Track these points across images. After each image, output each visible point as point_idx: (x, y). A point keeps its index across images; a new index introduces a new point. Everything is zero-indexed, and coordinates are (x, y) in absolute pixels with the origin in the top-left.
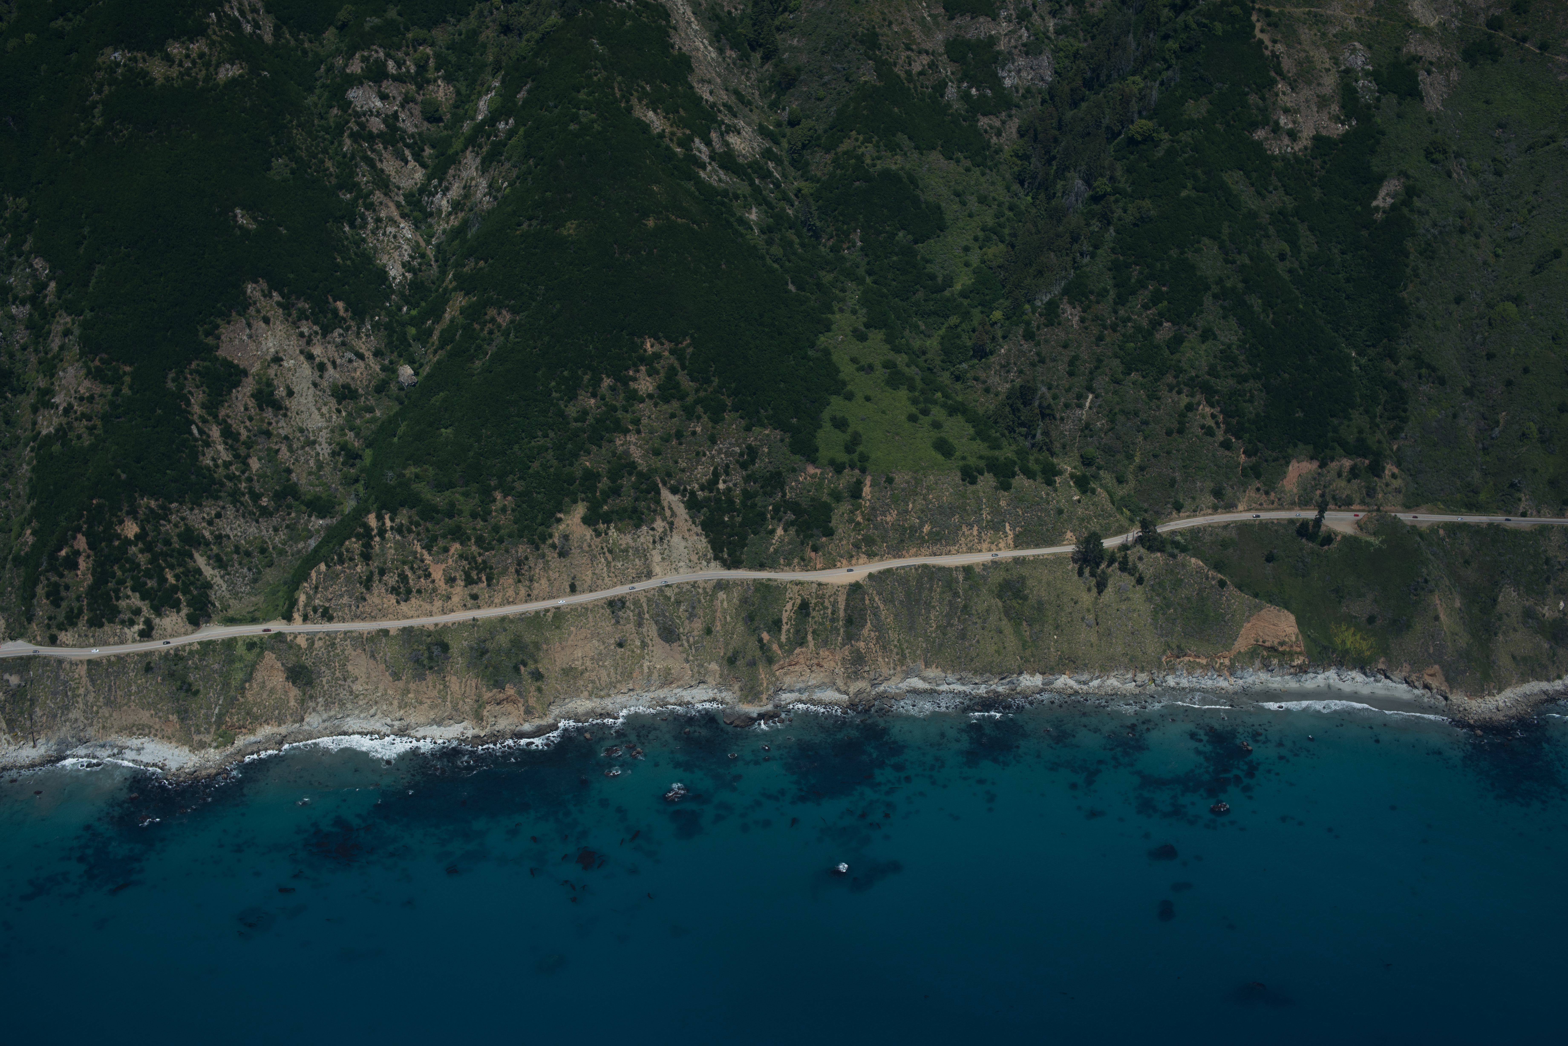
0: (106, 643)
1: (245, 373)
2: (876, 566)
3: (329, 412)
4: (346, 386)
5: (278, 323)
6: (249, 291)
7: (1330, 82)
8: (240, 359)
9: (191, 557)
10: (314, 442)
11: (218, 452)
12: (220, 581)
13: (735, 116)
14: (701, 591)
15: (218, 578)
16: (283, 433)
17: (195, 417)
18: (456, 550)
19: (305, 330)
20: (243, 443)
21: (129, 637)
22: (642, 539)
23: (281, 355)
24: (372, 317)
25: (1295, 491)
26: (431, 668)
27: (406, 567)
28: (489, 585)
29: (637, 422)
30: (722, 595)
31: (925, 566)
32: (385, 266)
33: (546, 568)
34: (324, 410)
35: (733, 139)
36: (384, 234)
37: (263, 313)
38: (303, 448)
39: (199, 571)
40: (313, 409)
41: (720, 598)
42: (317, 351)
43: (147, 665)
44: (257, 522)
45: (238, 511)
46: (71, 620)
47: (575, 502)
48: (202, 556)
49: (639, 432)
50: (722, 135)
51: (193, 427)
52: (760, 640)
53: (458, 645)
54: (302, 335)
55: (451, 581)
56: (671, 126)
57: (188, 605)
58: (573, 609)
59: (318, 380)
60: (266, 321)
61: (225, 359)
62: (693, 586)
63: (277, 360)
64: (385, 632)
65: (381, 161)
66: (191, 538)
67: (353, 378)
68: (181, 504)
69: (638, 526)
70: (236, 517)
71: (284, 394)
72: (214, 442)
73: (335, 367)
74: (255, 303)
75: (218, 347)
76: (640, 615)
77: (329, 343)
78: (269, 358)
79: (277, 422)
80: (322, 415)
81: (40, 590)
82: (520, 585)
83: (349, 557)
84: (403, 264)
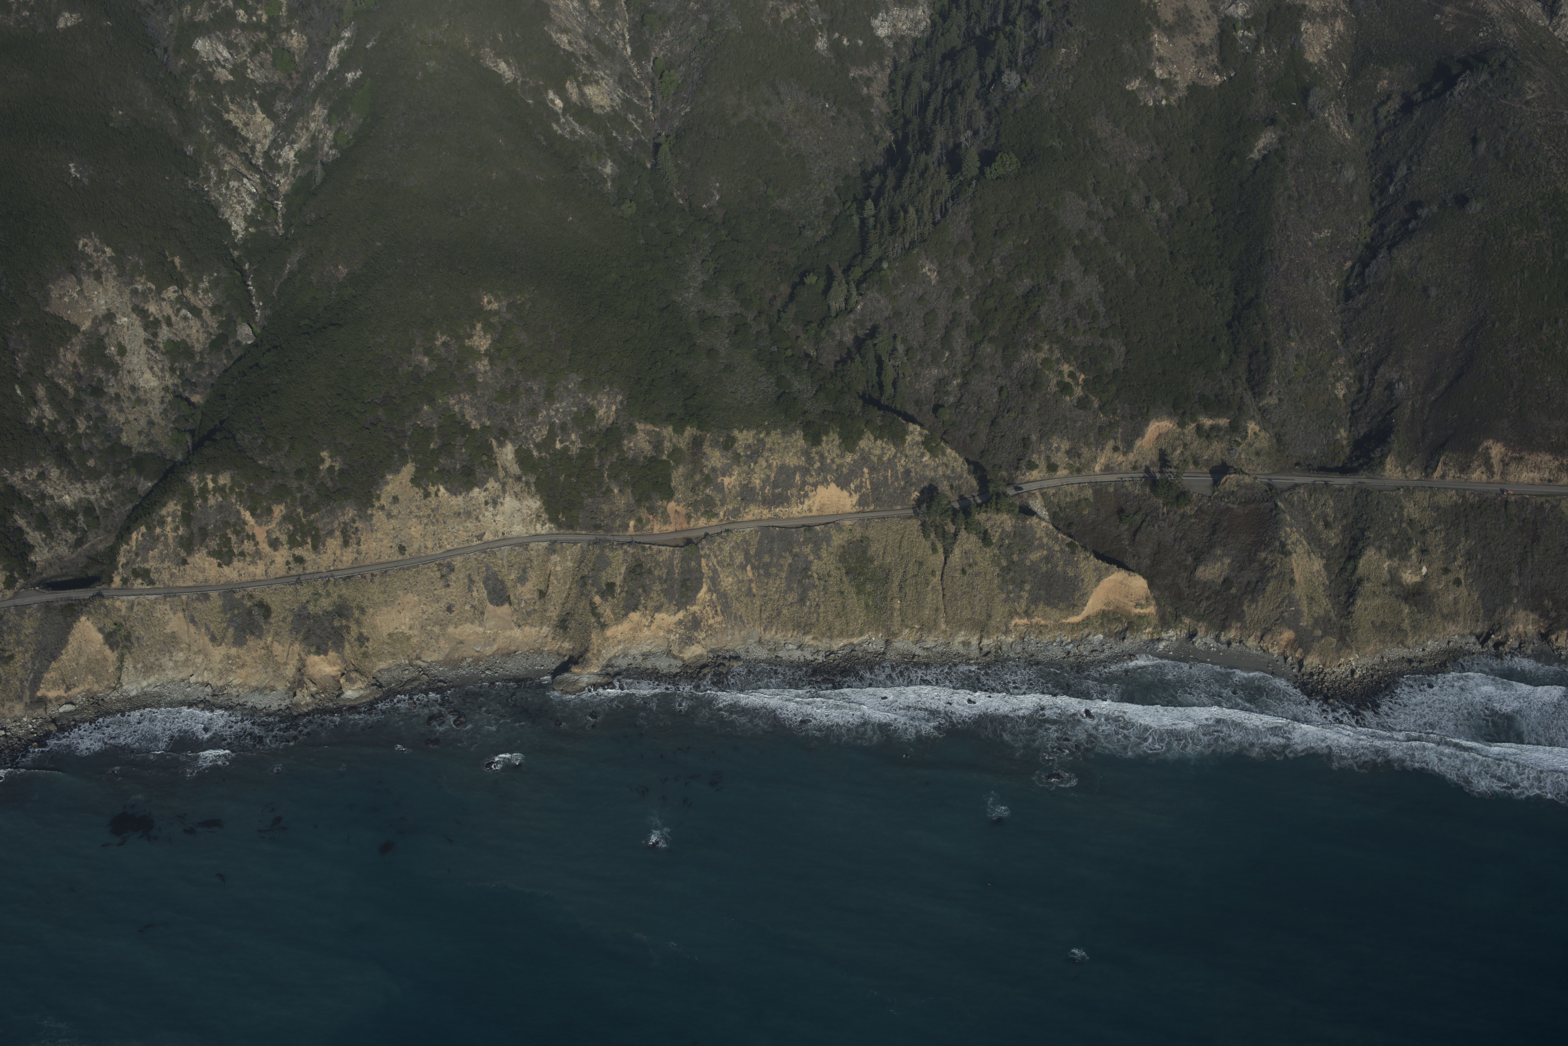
1: (74, 331)
2: (715, 529)
3: (162, 371)
4: (181, 344)
5: (110, 279)
6: (80, 246)
7: (1208, 32)
8: (69, 317)
9: (11, 517)
10: (146, 401)
11: (43, 410)
12: (42, 544)
13: (595, 67)
14: (534, 553)
15: (40, 540)
16: (112, 391)
17: (20, 375)
18: (280, 511)
19: (139, 286)
20: (71, 402)
22: (474, 501)
23: (113, 312)
24: (211, 273)
25: (1154, 450)
26: (252, 633)
27: (228, 530)
28: (314, 547)
29: (472, 379)
30: (555, 558)
31: (766, 528)
32: (227, 220)
33: (374, 529)
34: (157, 369)
35: (589, 91)
36: (227, 188)
37: (95, 269)
38: (134, 407)
39: (20, 532)
40: (146, 368)
41: (553, 561)
42: (151, 307)
44: (83, 484)
45: (62, 471)
47: (404, 462)
48: (24, 517)
49: (473, 391)
50: (579, 86)
51: (17, 385)
52: (592, 605)
53: (280, 608)
54: (135, 292)
55: (274, 544)
56: (523, 76)
57: (4, 568)
58: (401, 572)
59: (151, 338)
60: (98, 277)
61: (54, 315)
62: (526, 549)
63: (110, 317)
64: (206, 596)
65: (227, 112)
66: (11, 500)
67: (188, 336)
69: (470, 488)
70: (60, 478)
71: (115, 352)
72: (39, 401)
73: (170, 325)
74: (86, 258)
75: (47, 303)
76: (470, 579)
77: (163, 299)
78: (100, 315)
79: (108, 380)
80: (155, 374)
82: (346, 548)
83: (169, 519)
84: (246, 218)
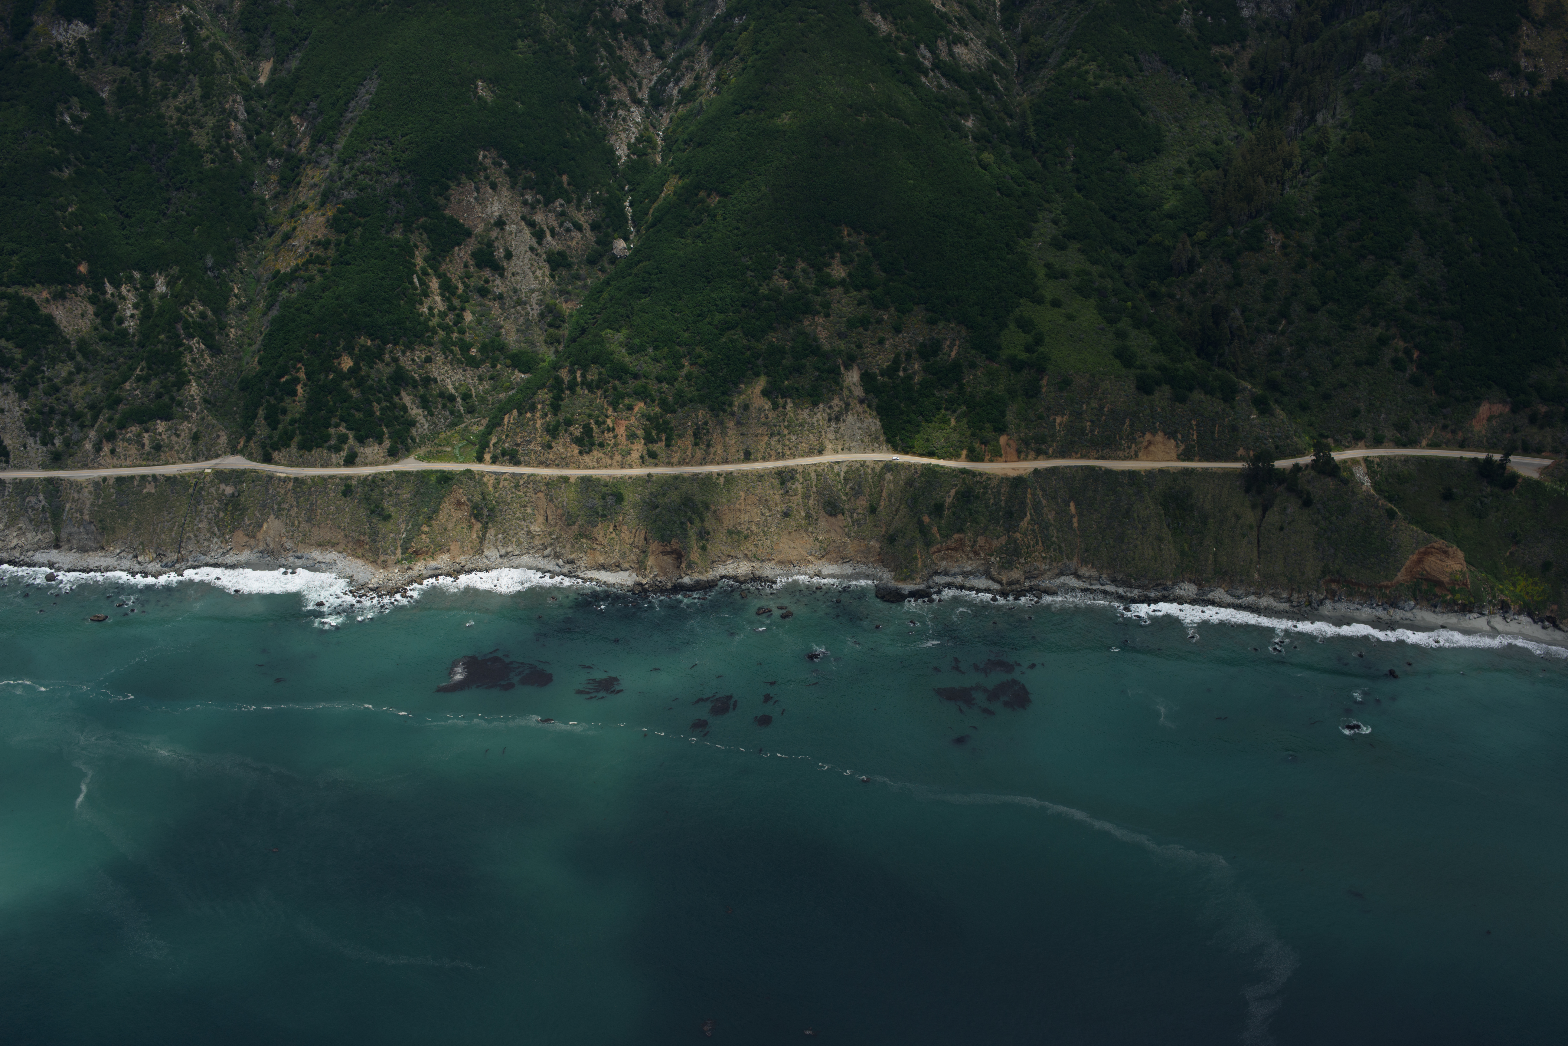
0: (313, 465)
1: (468, 233)
2: (1043, 464)
3: (543, 276)
4: (561, 254)
5: (504, 189)
6: (481, 158)
8: (465, 220)
9: (398, 394)
10: (525, 303)
11: (435, 302)
12: (423, 421)
13: (965, 28)
14: (869, 471)
15: (422, 417)
16: (497, 291)
17: (418, 268)
18: (640, 409)
19: (529, 198)
20: (459, 297)
21: (334, 460)
22: (819, 416)
23: (504, 219)
24: (594, 191)
25: (1484, 432)
26: (604, 516)
27: (592, 421)
28: (668, 446)
29: (827, 305)
30: (889, 476)
31: (1092, 468)
32: (612, 145)
33: (724, 433)
34: (539, 273)
35: (959, 50)
36: (615, 116)
37: (492, 179)
38: (514, 307)
39: (404, 408)
40: (528, 271)
41: (887, 479)
42: (539, 218)
43: (347, 488)
44: (464, 370)
45: (446, 358)
46: (284, 441)
47: (757, 375)
48: (409, 395)
49: (827, 315)
50: (948, 44)
51: (415, 276)
52: (920, 522)
53: (632, 497)
54: (525, 203)
55: (632, 437)
56: (898, 31)
57: (390, 438)
58: (745, 475)
59: (535, 245)
60: (494, 187)
61: (451, 218)
62: (862, 466)
63: (500, 223)
64: (565, 479)
65: (621, 49)
66: (400, 379)
67: (569, 247)
68: (395, 345)
69: (815, 404)
70: (444, 364)
71: (502, 255)
72: (432, 293)
73: (553, 236)
74: (485, 169)
75: (446, 206)
76: (808, 488)
77: (550, 211)
78: (492, 221)
79: (494, 281)
80: (536, 278)
81: (261, 412)
82: (696, 448)
83: (539, 407)
84: (629, 146)
